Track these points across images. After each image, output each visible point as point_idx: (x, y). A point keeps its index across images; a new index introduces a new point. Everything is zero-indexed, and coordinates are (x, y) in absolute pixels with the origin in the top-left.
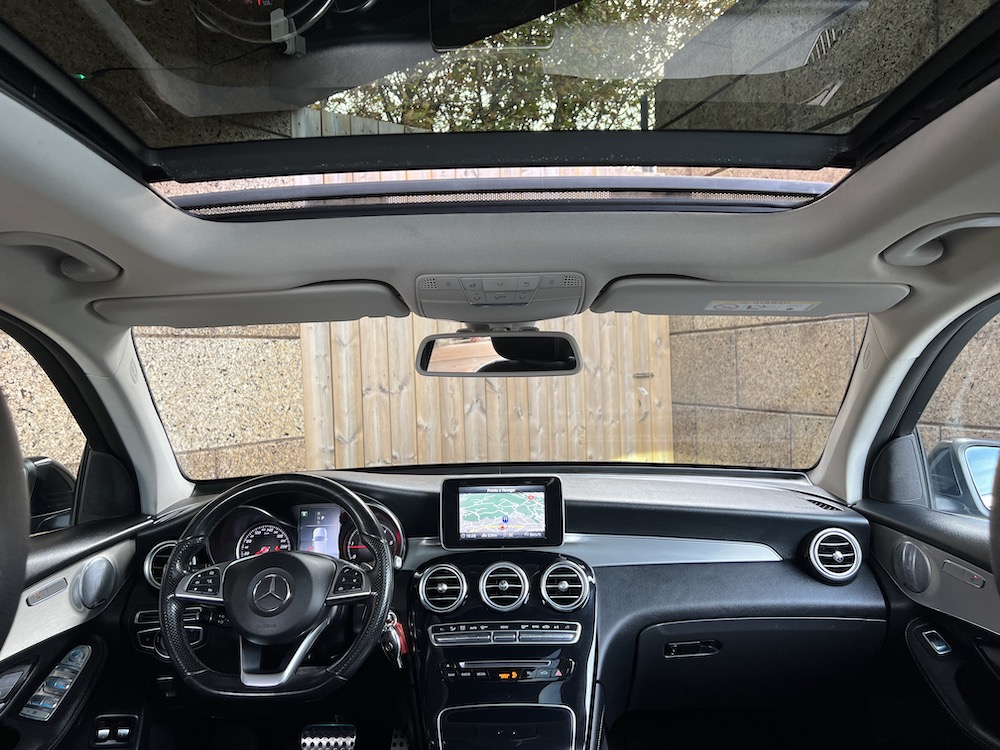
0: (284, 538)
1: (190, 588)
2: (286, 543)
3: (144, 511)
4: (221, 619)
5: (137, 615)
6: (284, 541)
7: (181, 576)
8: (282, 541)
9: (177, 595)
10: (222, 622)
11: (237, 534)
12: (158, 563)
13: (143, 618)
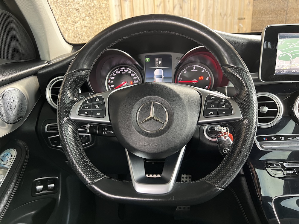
0: (135, 76)
1: (81, 112)
2: (137, 79)
3: (42, 58)
4: (105, 131)
5: (47, 126)
6: (135, 78)
7: (73, 103)
8: (134, 78)
9: (71, 118)
10: (106, 133)
11: (104, 73)
12: (55, 92)
13: (50, 128)
